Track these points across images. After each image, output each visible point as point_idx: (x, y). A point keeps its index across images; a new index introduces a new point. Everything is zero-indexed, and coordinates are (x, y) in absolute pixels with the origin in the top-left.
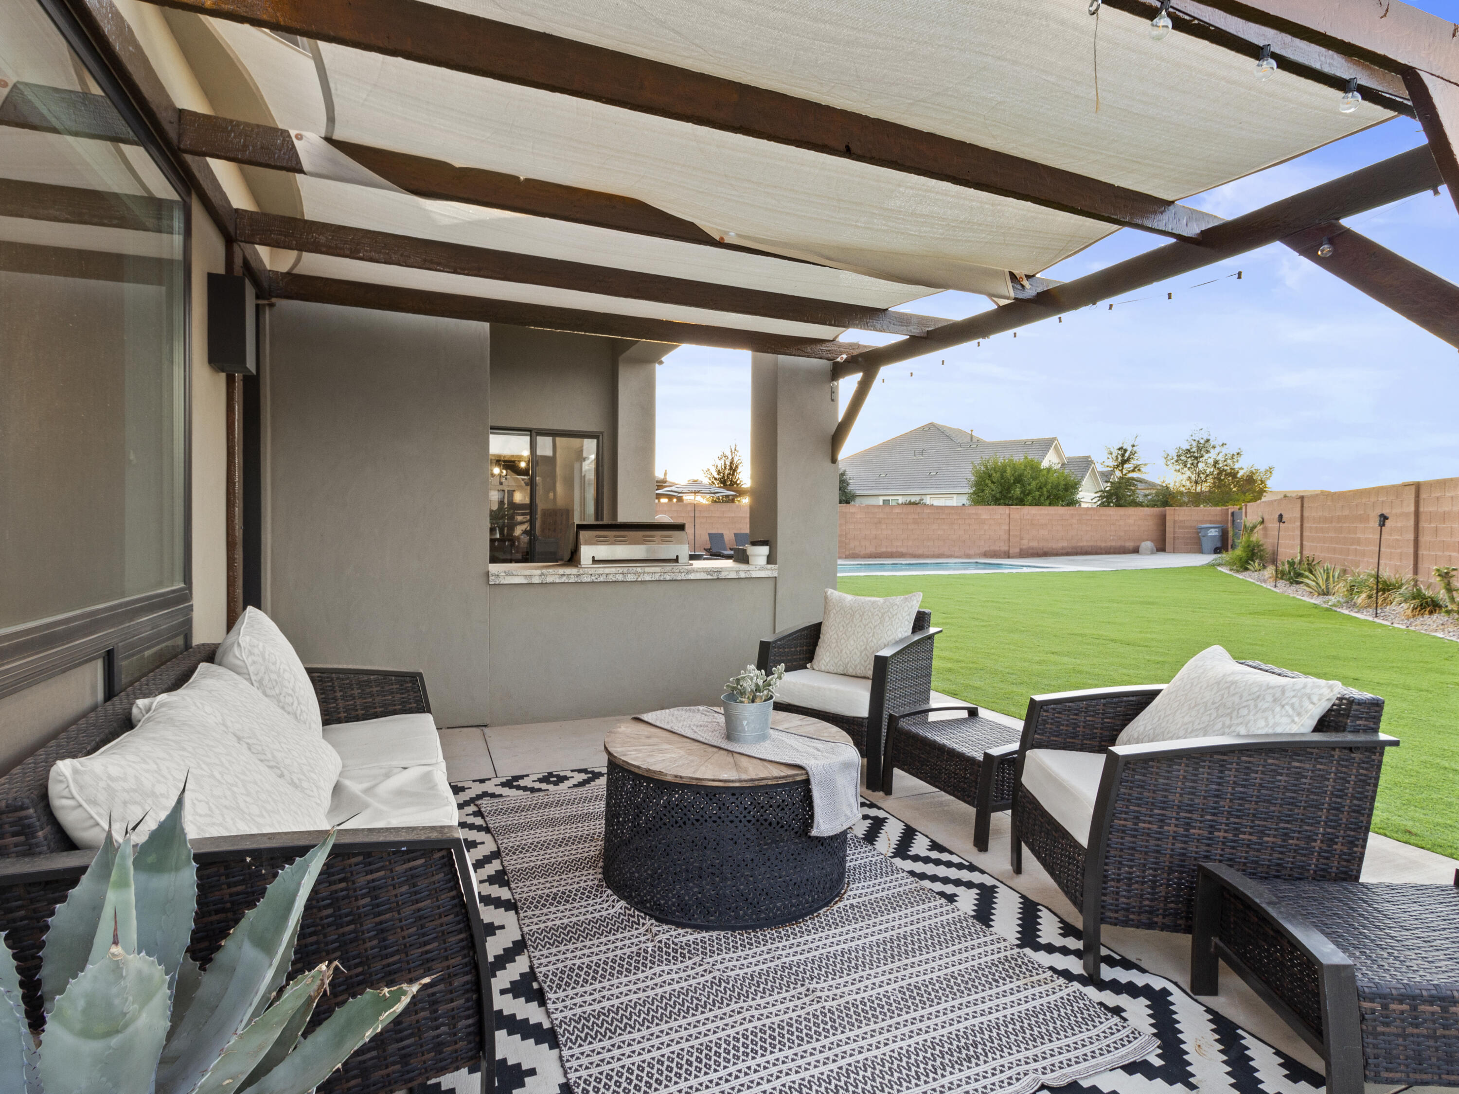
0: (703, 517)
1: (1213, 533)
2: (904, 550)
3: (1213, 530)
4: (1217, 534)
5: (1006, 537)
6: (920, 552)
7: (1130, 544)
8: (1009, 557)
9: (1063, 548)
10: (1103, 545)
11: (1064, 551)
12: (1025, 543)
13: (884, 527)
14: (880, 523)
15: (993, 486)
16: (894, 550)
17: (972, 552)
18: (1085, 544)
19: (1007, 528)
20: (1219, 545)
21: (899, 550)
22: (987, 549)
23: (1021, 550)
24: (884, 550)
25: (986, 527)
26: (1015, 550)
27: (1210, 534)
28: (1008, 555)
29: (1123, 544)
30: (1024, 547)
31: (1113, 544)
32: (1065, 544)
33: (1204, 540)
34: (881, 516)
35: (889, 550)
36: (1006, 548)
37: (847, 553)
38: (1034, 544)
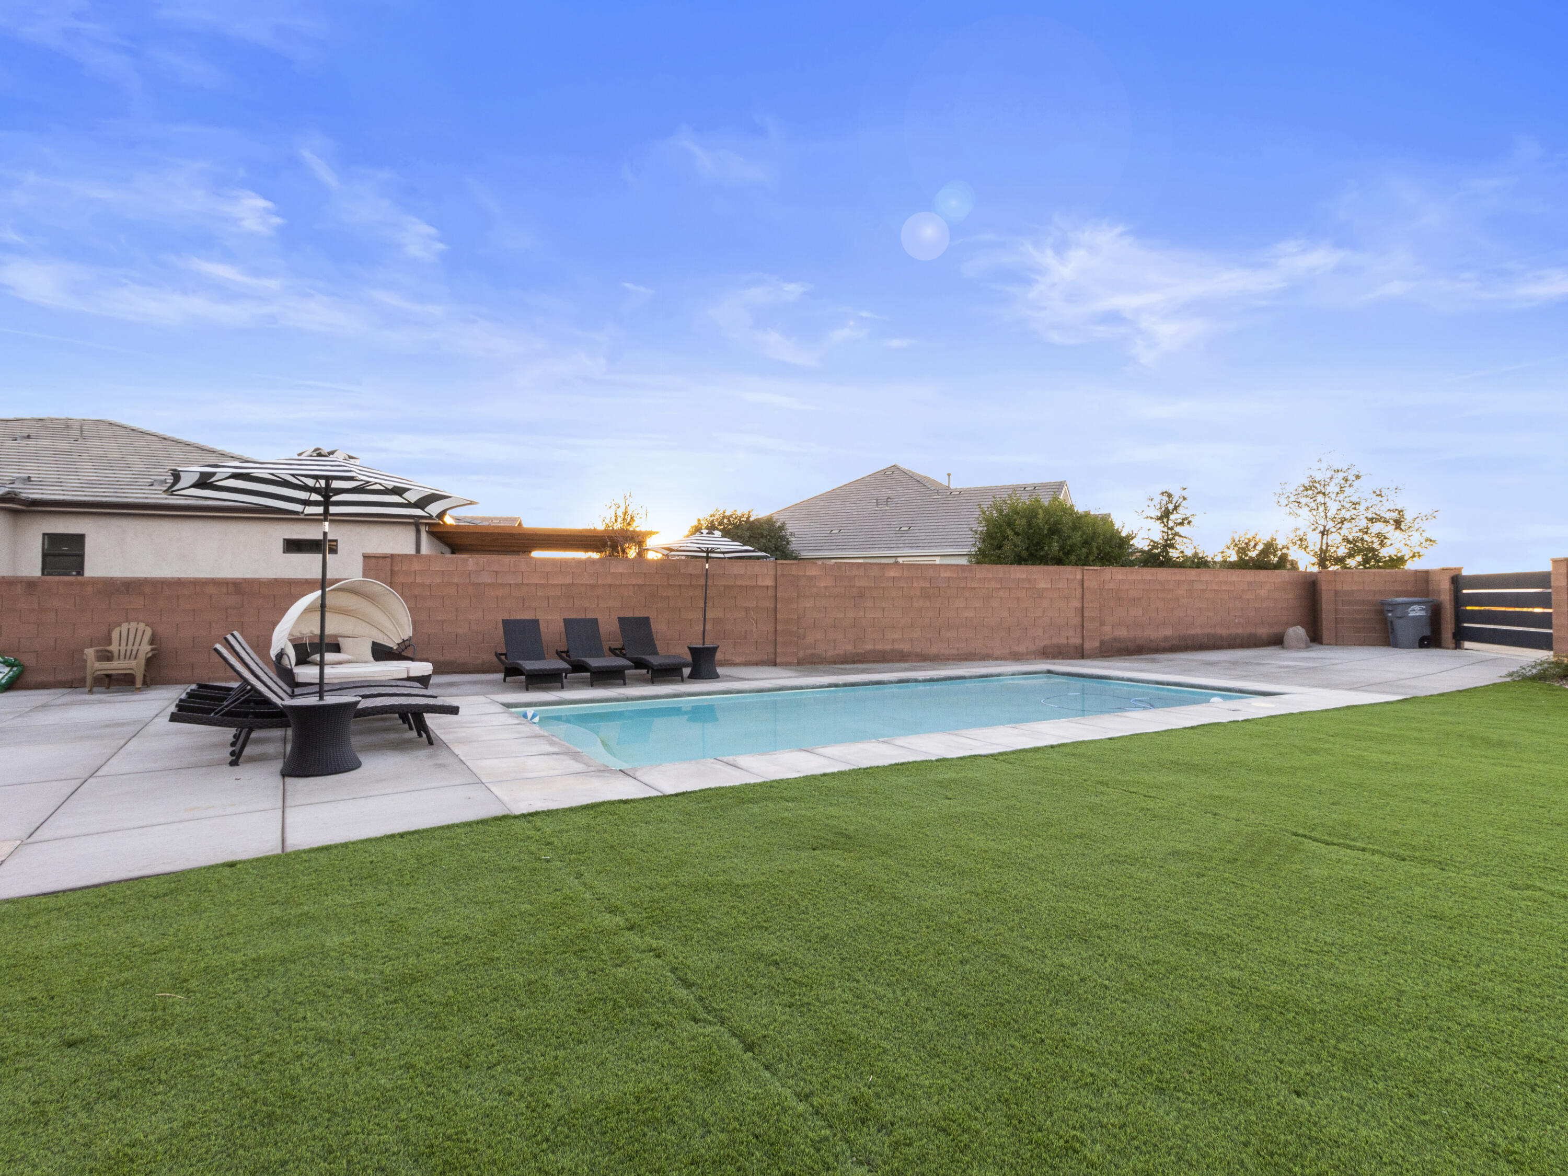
0: (503, 585)
1: (1417, 611)
2: (905, 647)
3: (1417, 607)
4: (1423, 613)
5: (1076, 621)
6: (934, 650)
7: (1263, 631)
8: (1082, 657)
9: (1166, 639)
10: (1224, 632)
11: (1167, 645)
12: (1108, 632)
13: (869, 603)
14: (862, 596)
15: (1017, 540)
16: (888, 647)
17: (1022, 649)
18: (1198, 631)
19: (1079, 605)
20: (1427, 632)
21: (897, 646)
22: (1047, 642)
23: (1102, 643)
24: (869, 647)
25: (1045, 603)
26: (1091, 645)
27: (1412, 614)
28: (1081, 654)
29: (1253, 631)
30: (1106, 638)
31: (1240, 631)
32: (1168, 632)
33: (1399, 625)
34: (863, 583)
35: (879, 647)
36: (1078, 641)
37: (801, 654)
38: (1122, 633)
